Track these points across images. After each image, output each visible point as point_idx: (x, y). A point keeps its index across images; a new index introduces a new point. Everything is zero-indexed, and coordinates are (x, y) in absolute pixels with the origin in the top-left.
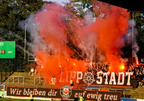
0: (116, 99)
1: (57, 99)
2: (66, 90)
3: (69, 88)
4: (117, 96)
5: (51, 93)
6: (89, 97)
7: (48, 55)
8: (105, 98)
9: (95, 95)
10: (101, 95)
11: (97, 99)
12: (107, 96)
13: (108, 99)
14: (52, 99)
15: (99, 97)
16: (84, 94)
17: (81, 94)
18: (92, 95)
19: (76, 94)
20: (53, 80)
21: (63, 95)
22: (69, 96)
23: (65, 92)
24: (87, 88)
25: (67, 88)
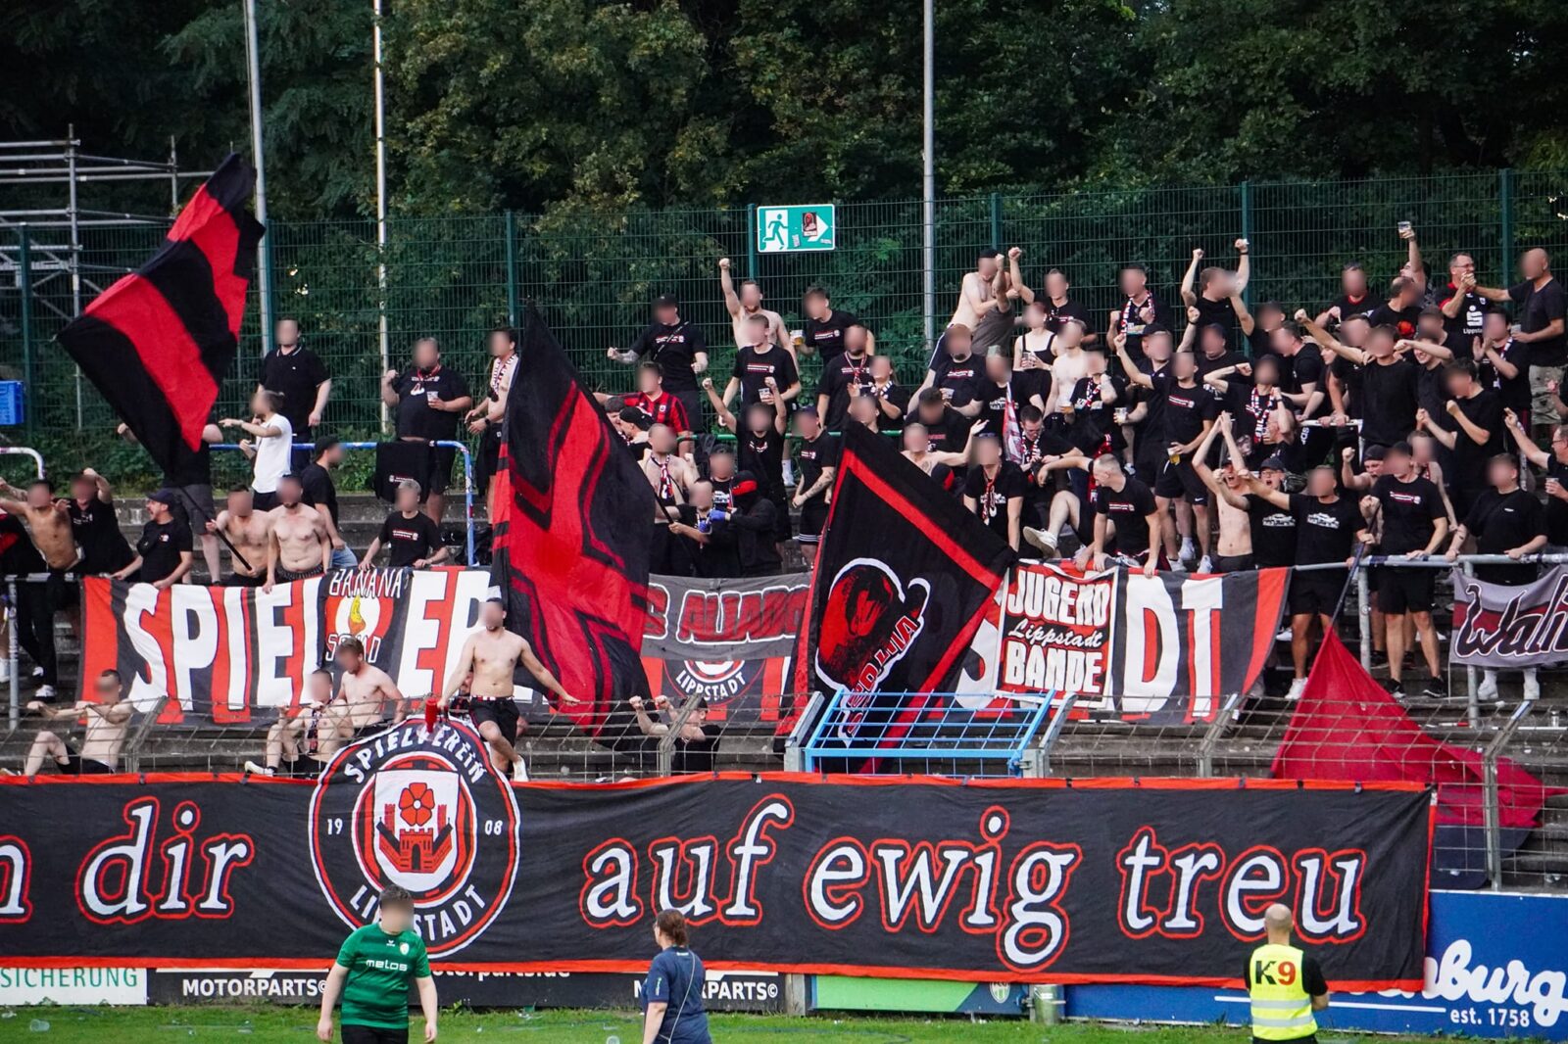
0: (1344, 923)
1: (261, 981)
2: (417, 799)
4: (1348, 858)
5: (129, 860)
6: (852, 906)
7: (47, 164)
8: (1141, 915)
9: (947, 854)
10: (1067, 858)
11: (998, 929)
12: (1167, 876)
13: (1189, 916)
14: (151, 971)
15: (1018, 899)
16: (754, 857)
17: (703, 853)
18: (898, 861)
19: (596, 867)
20: (157, 621)
21: (363, 889)
22: (481, 904)
23: (395, 844)
24: (803, 744)
25: (442, 768)
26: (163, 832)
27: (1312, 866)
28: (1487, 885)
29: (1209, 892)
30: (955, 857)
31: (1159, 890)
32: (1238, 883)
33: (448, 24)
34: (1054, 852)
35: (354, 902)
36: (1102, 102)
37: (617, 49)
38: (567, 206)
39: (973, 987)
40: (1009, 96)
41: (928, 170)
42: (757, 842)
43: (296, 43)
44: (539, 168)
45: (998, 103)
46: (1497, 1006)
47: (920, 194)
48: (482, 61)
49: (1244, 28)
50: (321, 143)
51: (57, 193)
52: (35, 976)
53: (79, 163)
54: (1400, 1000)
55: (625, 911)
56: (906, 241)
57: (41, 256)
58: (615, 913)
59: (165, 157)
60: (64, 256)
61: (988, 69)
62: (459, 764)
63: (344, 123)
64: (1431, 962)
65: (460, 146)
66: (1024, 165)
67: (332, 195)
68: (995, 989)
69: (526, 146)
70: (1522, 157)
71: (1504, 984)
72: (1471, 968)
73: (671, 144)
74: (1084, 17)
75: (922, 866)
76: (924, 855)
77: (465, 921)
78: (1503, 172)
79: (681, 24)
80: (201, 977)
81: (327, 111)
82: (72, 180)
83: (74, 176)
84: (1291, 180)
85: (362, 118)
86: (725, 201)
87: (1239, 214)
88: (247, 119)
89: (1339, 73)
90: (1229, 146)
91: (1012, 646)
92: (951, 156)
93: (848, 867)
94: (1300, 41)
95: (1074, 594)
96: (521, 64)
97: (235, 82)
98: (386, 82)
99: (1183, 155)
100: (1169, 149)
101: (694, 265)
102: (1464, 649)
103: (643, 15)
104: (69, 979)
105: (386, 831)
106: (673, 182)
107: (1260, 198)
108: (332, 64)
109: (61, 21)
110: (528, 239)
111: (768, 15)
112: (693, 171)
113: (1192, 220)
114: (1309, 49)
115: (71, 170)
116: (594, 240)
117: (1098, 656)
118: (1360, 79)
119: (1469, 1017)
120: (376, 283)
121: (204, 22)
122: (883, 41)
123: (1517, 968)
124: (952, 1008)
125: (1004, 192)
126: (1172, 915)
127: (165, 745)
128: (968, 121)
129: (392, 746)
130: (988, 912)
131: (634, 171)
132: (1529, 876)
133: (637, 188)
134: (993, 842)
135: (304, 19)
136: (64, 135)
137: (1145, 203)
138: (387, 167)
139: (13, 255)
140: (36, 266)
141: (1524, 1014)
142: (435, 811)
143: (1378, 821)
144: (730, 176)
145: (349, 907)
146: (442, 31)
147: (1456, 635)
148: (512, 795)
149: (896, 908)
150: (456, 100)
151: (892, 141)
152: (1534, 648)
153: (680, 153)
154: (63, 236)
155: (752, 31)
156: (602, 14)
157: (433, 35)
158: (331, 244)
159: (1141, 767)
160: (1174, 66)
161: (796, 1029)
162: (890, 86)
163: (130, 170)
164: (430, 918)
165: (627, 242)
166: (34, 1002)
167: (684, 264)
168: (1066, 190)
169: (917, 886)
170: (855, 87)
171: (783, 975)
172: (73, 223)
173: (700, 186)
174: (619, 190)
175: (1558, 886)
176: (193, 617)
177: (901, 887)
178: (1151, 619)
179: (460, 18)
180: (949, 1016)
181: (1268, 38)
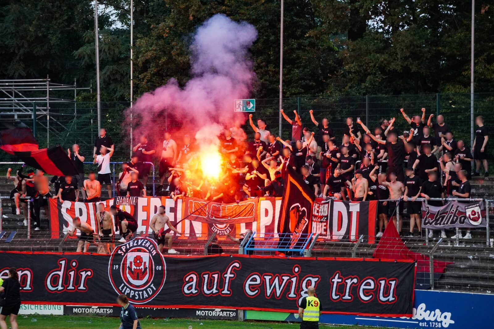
0: (391, 298)
1: (94, 309)
3: (154, 253)
4: (393, 280)
5: (59, 276)
6: (257, 291)
7: (41, 85)
8: (336, 295)
9: (283, 278)
10: (316, 279)
11: (297, 298)
12: (343, 285)
13: (349, 296)
14: (65, 306)
15: (303, 290)
16: (230, 277)
17: (216, 276)
18: (270, 279)
19: (187, 279)
20: (71, 211)
21: (123, 285)
22: (155, 289)
23: (132, 272)
24: (244, 246)
25: (145, 252)
26: (68, 268)
27: (383, 283)
28: (430, 288)
29: (355, 289)
30: (286, 278)
31: (341, 288)
32: (363, 287)
33: (150, 49)
34: (313, 278)
35: (120, 288)
36: (328, 73)
39: (290, 314)
40: (303, 70)
41: (281, 90)
42: (231, 273)
43: (109, 54)
45: (300, 73)
46: (432, 322)
47: (279, 97)
48: (159, 59)
49: (367, 53)
50: (115, 80)
51: (44, 93)
52: (33, 306)
53: (50, 85)
54: (405, 320)
55: (194, 291)
56: (275, 109)
57: (39, 110)
58: (192, 292)
59: (73, 84)
60: (45, 110)
61: (298, 63)
62: (149, 250)
63: (122, 75)
64: (415, 309)
65: (153, 82)
66: (307, 89)
67: (118, 95)
68: (295, 315)
70: (443, 90)
71: (434, 316)
72: (425, 311)
74: (324, 50)
75: (276, 281)
76: (277, 278)
77: (150, 294)
78: (437, 94)
80: (78, 308)
81: (117, 72)
82: (48, 90)
83: (48, 89)
84: (380, 95)
87: (365, 104)
88: (96, 74)
89: (393, 66)
90: (363, 85)
92: (287, 86)
93: (256, 281)
94: (382, 58)
95: (319, 207)
96: (171, 59)
97: (93, 64)
98: (134, 64)
100: (346, 86)
102: (425, 224)
104: (42, 308)
105: (130, 268)
107: (371, 99)
108: (119, 59)
109: (46, 47)
113: (353, 105)
114: (385, 60)
115: (48, 87)
117: (325, 224)
118: (399, 68)
119: (424, 324)
121: (85, 47)
122: (269, 55)
123: (438, 311)
124: (283, 320)
125: (301, 97)
126: (345, 296)
127: (69, 244)
128: (292, 77)
129: (131, 245)
130: (295, 294)
132: (442, 286)
134: (296, 274)
135: (112, 47)
136: (46, 78)
137: (340, 100)
138: (133, 87)
139: (31, 110)
140: (37, 113)
141: (440, 324)
142: (143, 263)
143: (401, 270)
145: (119, 289)
146: (150, 51)
147: (423, 220)
148: (164, 259)
149: (269, 292)
150: (153, 69)
151: (271, 82)
152: (444, 224)
154: (45, 105)
157: (147, 52)
158: (117, 108)
159: (336, 254)
160: (348, 63)
161: (241, 325)
162: (271, 67)
163: (63, 87)
164: (141, 293)
166: (33, 314)
168: (318, 96)
169: (275, 286)
170: (261, 68)
171: (237, 310)
172: (48, 101)
175: (449, 289)
176: (81, 210)
177: (270, 286)
178: (340, 214)
179: (154, 47)
180: (283, 322)
181: (374, 56)
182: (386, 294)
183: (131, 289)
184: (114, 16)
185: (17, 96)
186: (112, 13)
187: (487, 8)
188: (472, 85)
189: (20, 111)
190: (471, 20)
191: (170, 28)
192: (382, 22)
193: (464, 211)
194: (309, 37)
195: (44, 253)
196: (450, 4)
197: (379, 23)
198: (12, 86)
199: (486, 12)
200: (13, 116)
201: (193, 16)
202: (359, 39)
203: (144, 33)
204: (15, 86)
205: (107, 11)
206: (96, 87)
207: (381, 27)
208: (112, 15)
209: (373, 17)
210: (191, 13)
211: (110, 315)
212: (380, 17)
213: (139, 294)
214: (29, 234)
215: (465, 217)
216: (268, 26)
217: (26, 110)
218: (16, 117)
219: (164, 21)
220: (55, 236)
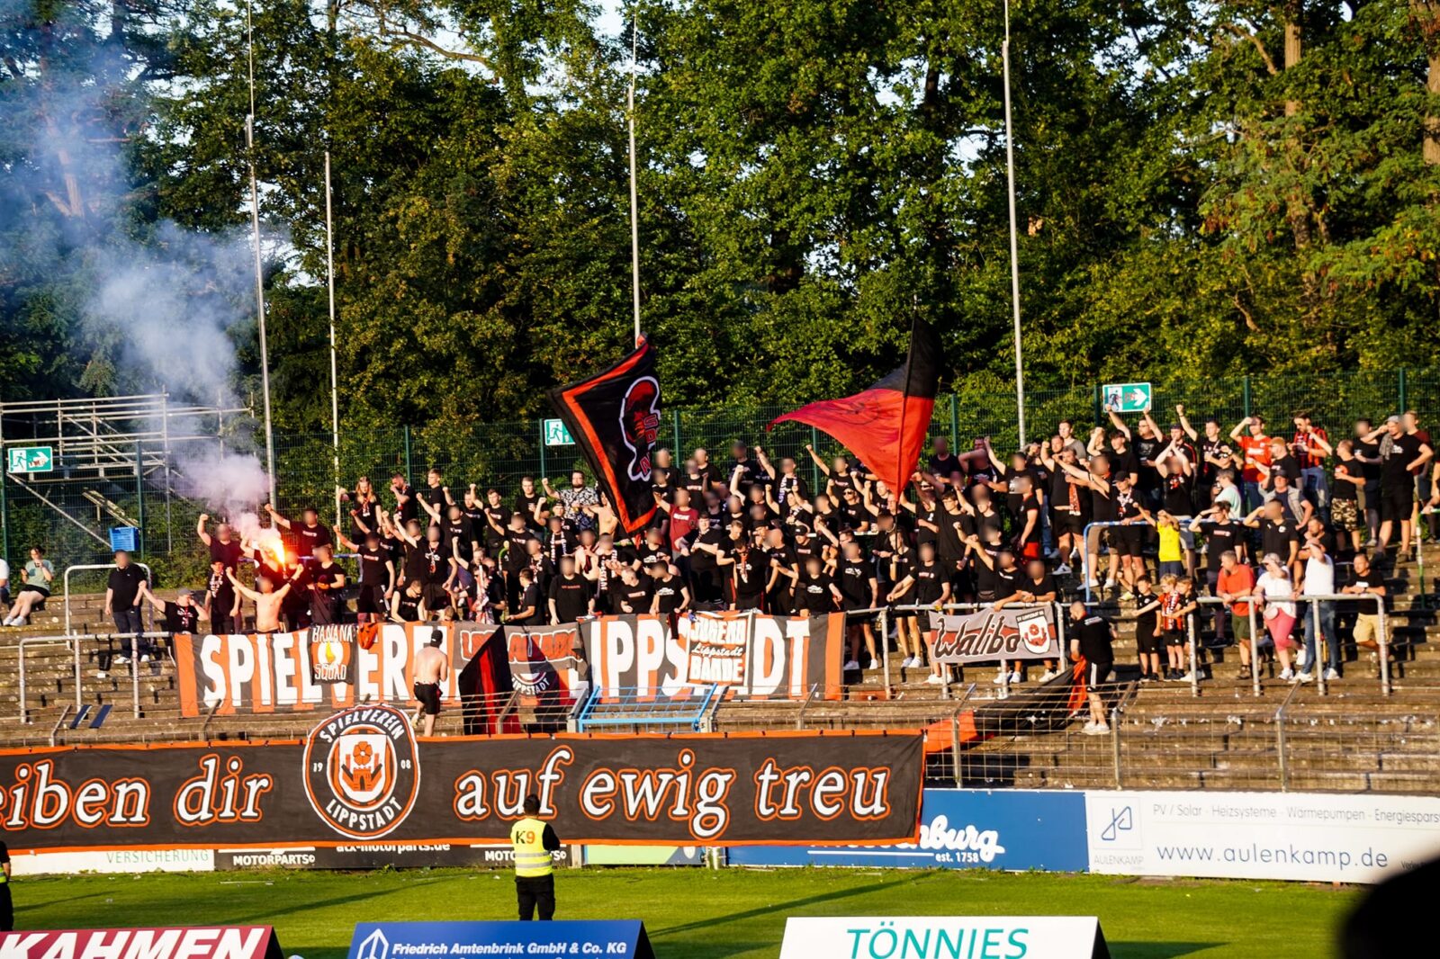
0: (877, 808)
1: (276, 855)
2: (363, 751)
3: (398, 732)
4: (881, 772)
5: (204, 790)
6: (608, 806)
8: (767, 807)
9: (661, 776)
10: (728, 777)
11: (690, 817)
12: (782, 785)
13: (794, 807)
14: (216, 851)
15: (701, 800)
16: (552, 781)
17: (523, 779)
18: (634, 781)
19: (462, 786)
20: (221, 658)
21: (334, 802)
22: (399, 808)
23: (351, 776)
24: (578, 717)
25: (377, 733)
26: (222, 773)
27: (861, 778)
28: (954, 785)
29: (804, 794)
30: (666, 778)
31: (777, 794)
32: (821, 788)
34: (721, 774)
35: (328, 809)
36: (734, 360)
37: (463, 335)
38: (438, 422)
39: (675, 849)
40: (682, 356)
42: (553, 772)
43: (287, 337)
44: (422, 402)
48: (390, 344)
49: (809, 318)
50: (302, 391)
51: (157, 423)
52: (151, 855)
53: (168, 406)
55: (480, 811)
57: (148, 458)
58: (474, 813)
59: (216, 401)
60: (161, 457)
61: (671, 343)
62: (386, 730)
63: (314, 379)
64: (923, 829)
65: (378, 390)
66: (691, 394)
67: (308, 419)
68: (687, 850)
69: (415, 390)
70: (961, 387)
71: (964, 839)
72: (947, 831)
73: (496, 387)
75: (647, 784)
76: (648, 777)
77: (390, 817)
78: (951, 396)
79: (499, 322)
80: (243, 854)
81: (304, 373)
82: (165, 415)
83: (165, 413)
85: (324, 376)
86: (526, 417)
88: (261, 379)
89: (861, 343)
90: (804, 383)
91: (694, 658)
93: (605, 785)
94: (840, 326)
95: (725, 627)
96: (413, 345)
97: (254, 358)
98: (338, 356)
99: (778, 388)
101: (510, 453)
103: (479, 317)
104: (171, 858)
105: (346, 769)
106: (497, 407)
110: (418, 441)
111: (548, 315)
112: (508, 401)
114: (845, 330)
115: (164, 410)
116: (454, 441)
117: (740, 661)
118: (874, 347)
119: (946, 858)
120: (333, 467)
122: (612, 328)
123: (971, 829)
124: (663, 862)
125: (679, 410)
126: (785, 807)
129: (348, 722)
130: (684, 808)
131: (476, 402)
132: (978, 780)
133: (477, 411)
134: (687, 769)
136: (160, 391)
137: (758, 415)
138: (338, 403)
139: (133, 458)
140: (146, 463)
141: (976, 855)
142: (373, 757)
143: (896, 751)
144: (529, 403)
145: (326, 812)
146: (369, 328)
148: (416, 747)
149: (632, 807)
150: (377, 366)
152: (975, 653)
153: (501, 391)
154: (160, 446)
155: (540, 324)
156: (457, 317)
157: (363, 330)
158: (307, 447)
159: (765, 724)
160: (772, 340)
161: (577, 875)
163: (197, 409)
164: (370, 817)
165: (472, 441)
166: (152, 870)
167: (504, 452)
168: (715, 408)
169: (644, 795)
170: (597, 354)
171: (569, 845)
172: (166, 439)
173: (513, 408)
174: (468, 412)
175: (991, 785)
176: (241, 653)
177: (635, 795)
178: (769, 645)
179: (378, 321)
180: (661, 866)
181: (823, 325)
182: (868, 799)
183: (350, 811)
184: (294, 261)
185: (102, 429)
186: (289, 255)
187: (1039, 223)
188: (1019, 375)
189: (108, 460)
190: (1009, 250)
191: (410, 281)
192: (837, 256)
193: (1015, 626)
194: (692, 290)
195: (168, 745)
196: (967, 218)
197: (830, 257)
198: (91, 411)
199: (1037, 231)
200: (96, 472)
201: (455, 255)
202: (792, 291)
203: (355, 294)
204: (98, 410)
205: (279, 252)
206: (263, 406)
207: (834, 266)
208: (288, 260)
209: (816, 246)
210: (451, 249)
211: (310, 868)
212: (831, 246)
213: (367, 820)
214: (136, 708)
215: (1018, 638)
216: (607, 271)
217: (121, 459)
218: (102, 474)
219: (397, 268)
220: (190, 709)
